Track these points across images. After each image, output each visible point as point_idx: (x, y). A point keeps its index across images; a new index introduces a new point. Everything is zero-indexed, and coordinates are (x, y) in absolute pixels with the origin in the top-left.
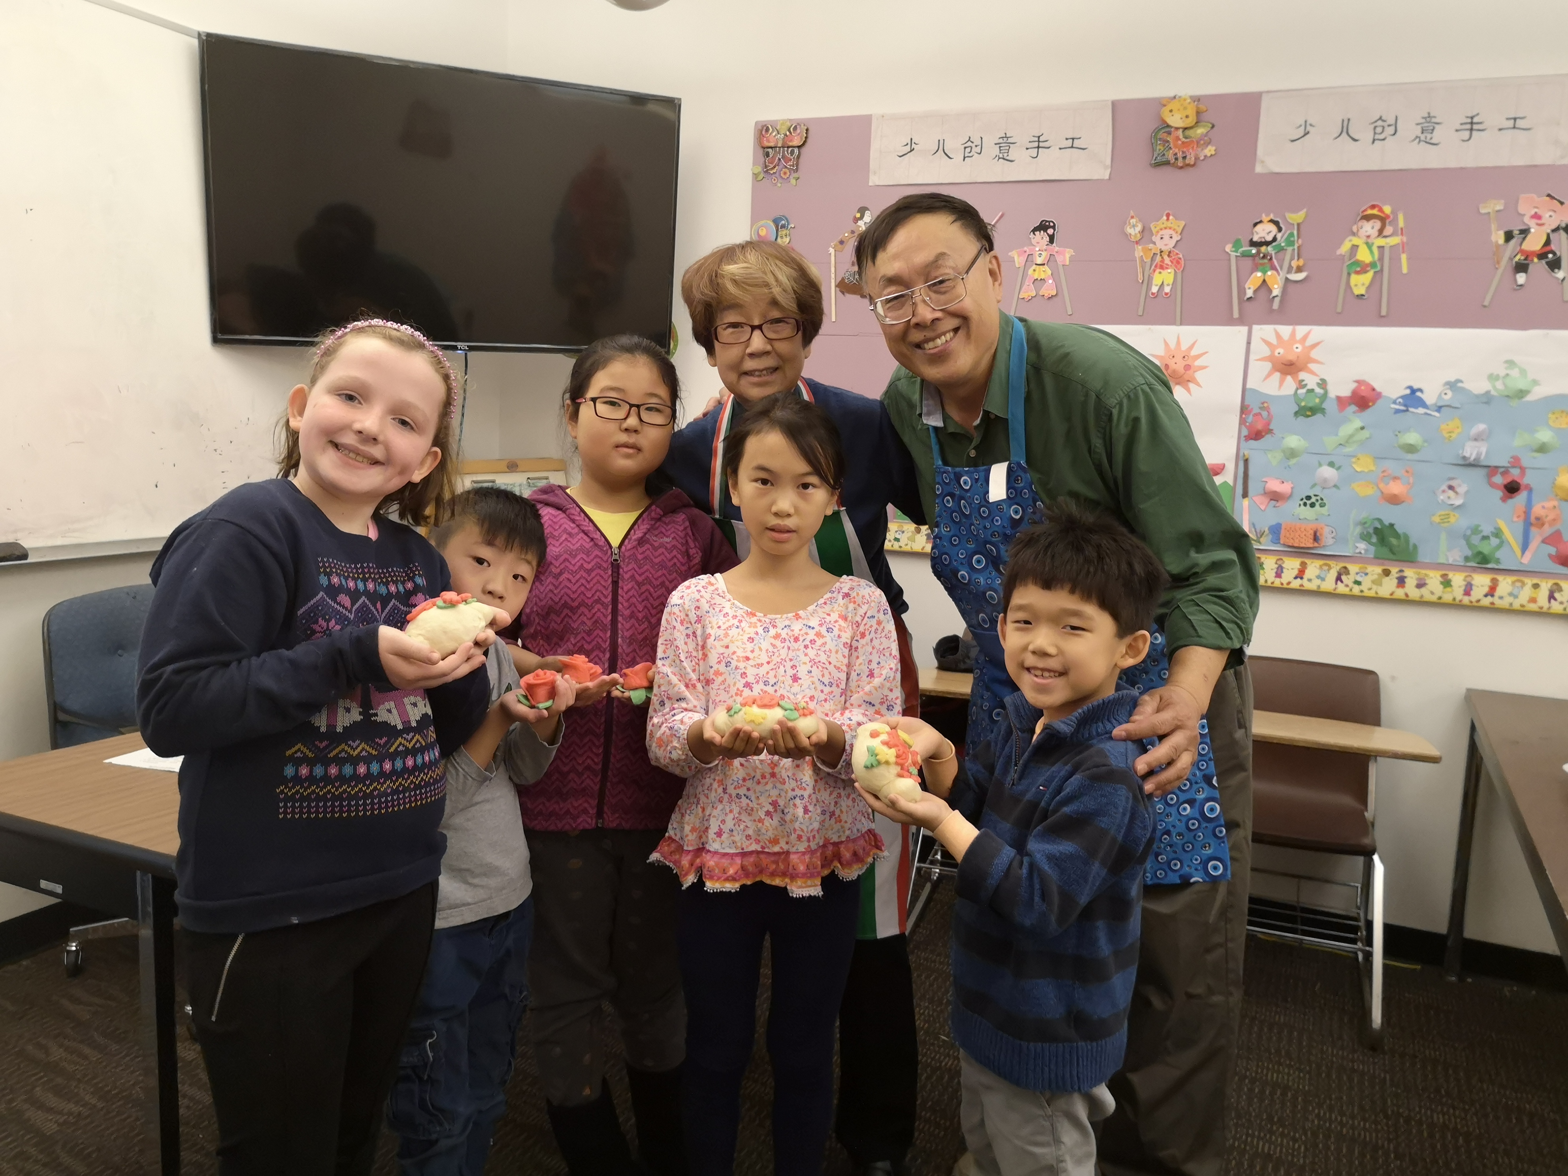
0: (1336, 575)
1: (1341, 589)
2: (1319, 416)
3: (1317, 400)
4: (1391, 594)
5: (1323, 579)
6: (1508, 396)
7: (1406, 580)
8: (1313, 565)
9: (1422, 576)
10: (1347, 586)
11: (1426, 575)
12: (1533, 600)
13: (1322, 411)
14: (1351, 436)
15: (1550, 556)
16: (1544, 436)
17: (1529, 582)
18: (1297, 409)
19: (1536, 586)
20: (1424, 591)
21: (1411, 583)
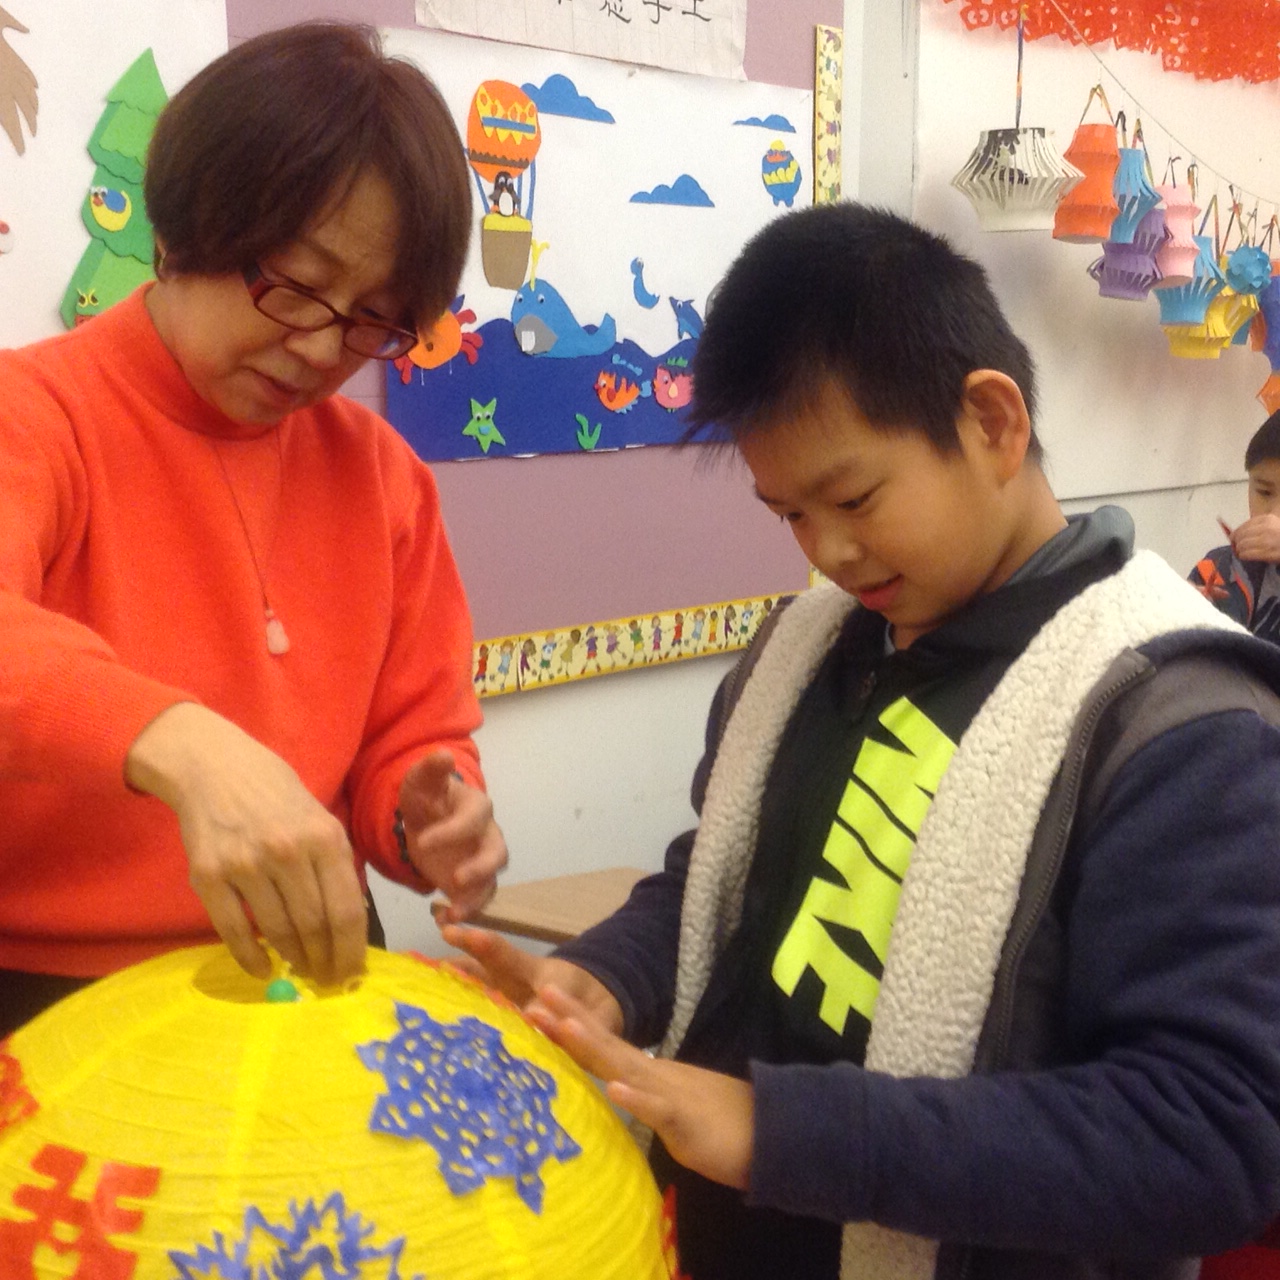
1: (530, 680)
4: (583, 671)
7: (597, 643)
9: (613, 631)
10: (534, 673)
11: (616, 628)
12: (712, 637)
19: (714, 615)
20: (616, 654)
21: (602, 645)
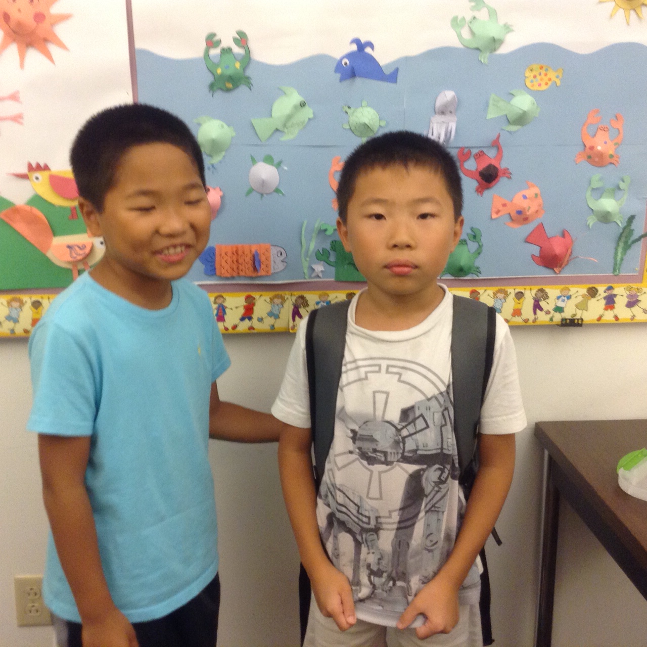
0: (292, 307)
2: (243, 89)
3: (238, 65)
5: (277, 317)
6: (477, 49)
8: (263, 298)
13: (247, 81)
14: (289, 117)
15: (533, 257)
16: (523, 102)
17: (512, 291)
18: (210, 79)
